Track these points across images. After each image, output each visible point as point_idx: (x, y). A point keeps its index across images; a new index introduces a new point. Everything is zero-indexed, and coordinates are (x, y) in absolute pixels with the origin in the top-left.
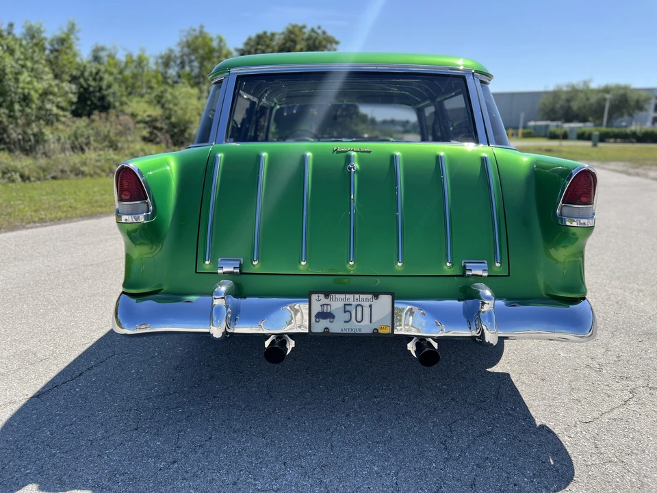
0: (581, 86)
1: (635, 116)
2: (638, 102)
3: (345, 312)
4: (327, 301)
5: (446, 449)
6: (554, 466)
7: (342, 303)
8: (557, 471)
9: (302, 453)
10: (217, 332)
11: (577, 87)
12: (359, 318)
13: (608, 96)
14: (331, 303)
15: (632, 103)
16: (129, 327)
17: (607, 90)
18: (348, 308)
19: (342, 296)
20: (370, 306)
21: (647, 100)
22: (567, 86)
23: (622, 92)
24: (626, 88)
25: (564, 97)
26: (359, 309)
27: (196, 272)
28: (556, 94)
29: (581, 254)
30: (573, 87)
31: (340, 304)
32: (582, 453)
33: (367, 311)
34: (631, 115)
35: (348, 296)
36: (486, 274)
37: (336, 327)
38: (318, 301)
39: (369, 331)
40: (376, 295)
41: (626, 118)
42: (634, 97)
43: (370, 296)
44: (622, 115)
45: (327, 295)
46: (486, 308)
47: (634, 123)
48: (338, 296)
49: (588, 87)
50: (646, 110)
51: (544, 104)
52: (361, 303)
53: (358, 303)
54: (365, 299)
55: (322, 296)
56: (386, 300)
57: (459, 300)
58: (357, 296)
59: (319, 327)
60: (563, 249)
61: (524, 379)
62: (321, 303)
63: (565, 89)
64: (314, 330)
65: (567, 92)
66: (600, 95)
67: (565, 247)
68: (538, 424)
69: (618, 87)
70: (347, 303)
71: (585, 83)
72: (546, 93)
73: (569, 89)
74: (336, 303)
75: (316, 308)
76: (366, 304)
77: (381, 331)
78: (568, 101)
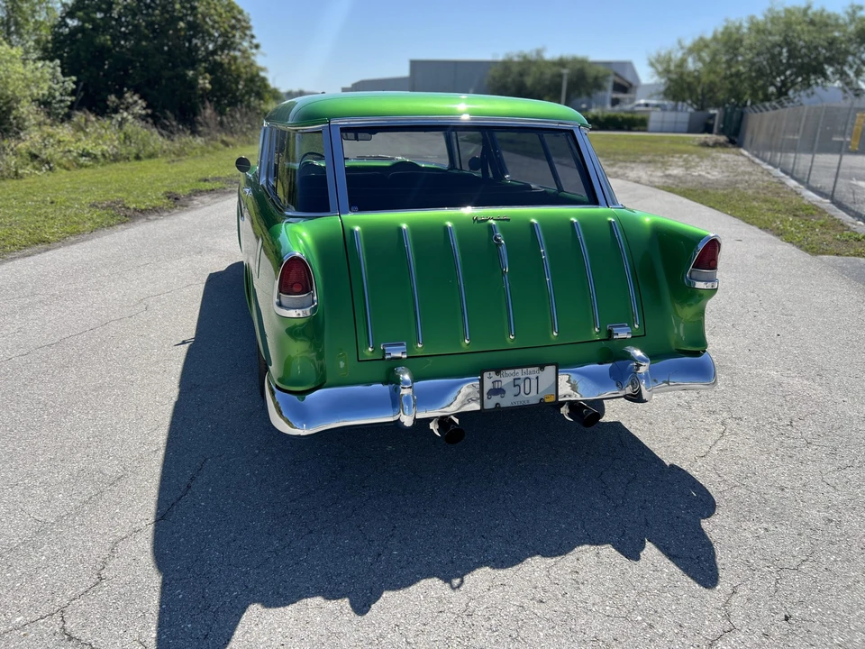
0: (533, 57)
1: (593, 95)
2: (596, 78)
3: (515, 386)
4: (498, 378)
5: (609, 498)
6: (697, 497)
7: (512, 378)
8: (701, 500)
9: (492, 525)
10: (407, 421)
11: (529, 58)
12: (527, 391)
13: (565, 71)
14: (502, 379)
15: (590, 80)
16: (308, 428)
17: (562, 63)
18: (517, 382)
19: (512, 371)
20: (537, 378)
21: (606, 76)
22: (519, 56)
23: (579, 66)
24: (583, 62)
25: (515, 69)
26: (527, 381)
27: (359, 361)
28: (506, 65)
29: (702, 313)
30: (525, 57)
31: (510, 379)
32: (712, 483)
33: (534, 383)
34: (589, 95)
35: (517, 371)
36: (629, 336)
37: (507, 401)
38: (489, 379)
39: (537, 402)
40: (542, 367)
41: (584, 98)
42: (591, 73)
43: (536, 369)
44: (579, 95)
45: (498, 373)
46: (642, 370)
47: (594, 105)
48: (508, 372)
49: (542, 58)
50: (605, 90)
51: (494, 78)
52: (528, 376)
53: (526, 376)
54: (532, 372)
55: (493, 373)
56: (550, 370)
57: (600, 364)
58: (525, 370)
59: (490, 404)
60: (687, 308)
61: (635, 424)
62: (492, 380)
63: (516, 59)
64: (486, 407)
65: (519, 63)
66: (555, 69)
67: (690, 305)
68: (668, 464)
69: (575, 61)
70: (516, 377)
71: (539, 52)
72: (495, 63)
73: (521, 59)
74: (506, 379)
75: (488, 385)
76: (533, 376)
77: (547, 400)
78: (521, 74)
